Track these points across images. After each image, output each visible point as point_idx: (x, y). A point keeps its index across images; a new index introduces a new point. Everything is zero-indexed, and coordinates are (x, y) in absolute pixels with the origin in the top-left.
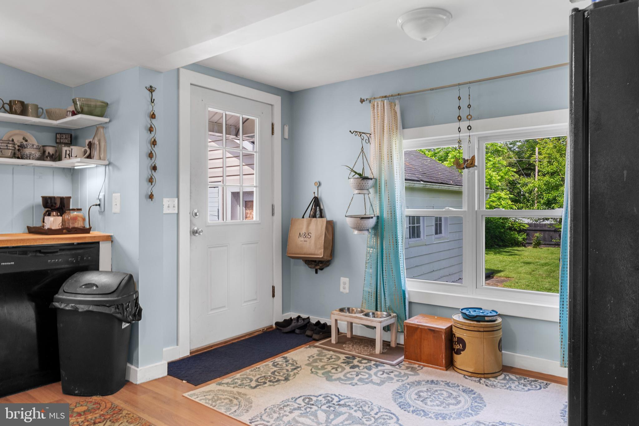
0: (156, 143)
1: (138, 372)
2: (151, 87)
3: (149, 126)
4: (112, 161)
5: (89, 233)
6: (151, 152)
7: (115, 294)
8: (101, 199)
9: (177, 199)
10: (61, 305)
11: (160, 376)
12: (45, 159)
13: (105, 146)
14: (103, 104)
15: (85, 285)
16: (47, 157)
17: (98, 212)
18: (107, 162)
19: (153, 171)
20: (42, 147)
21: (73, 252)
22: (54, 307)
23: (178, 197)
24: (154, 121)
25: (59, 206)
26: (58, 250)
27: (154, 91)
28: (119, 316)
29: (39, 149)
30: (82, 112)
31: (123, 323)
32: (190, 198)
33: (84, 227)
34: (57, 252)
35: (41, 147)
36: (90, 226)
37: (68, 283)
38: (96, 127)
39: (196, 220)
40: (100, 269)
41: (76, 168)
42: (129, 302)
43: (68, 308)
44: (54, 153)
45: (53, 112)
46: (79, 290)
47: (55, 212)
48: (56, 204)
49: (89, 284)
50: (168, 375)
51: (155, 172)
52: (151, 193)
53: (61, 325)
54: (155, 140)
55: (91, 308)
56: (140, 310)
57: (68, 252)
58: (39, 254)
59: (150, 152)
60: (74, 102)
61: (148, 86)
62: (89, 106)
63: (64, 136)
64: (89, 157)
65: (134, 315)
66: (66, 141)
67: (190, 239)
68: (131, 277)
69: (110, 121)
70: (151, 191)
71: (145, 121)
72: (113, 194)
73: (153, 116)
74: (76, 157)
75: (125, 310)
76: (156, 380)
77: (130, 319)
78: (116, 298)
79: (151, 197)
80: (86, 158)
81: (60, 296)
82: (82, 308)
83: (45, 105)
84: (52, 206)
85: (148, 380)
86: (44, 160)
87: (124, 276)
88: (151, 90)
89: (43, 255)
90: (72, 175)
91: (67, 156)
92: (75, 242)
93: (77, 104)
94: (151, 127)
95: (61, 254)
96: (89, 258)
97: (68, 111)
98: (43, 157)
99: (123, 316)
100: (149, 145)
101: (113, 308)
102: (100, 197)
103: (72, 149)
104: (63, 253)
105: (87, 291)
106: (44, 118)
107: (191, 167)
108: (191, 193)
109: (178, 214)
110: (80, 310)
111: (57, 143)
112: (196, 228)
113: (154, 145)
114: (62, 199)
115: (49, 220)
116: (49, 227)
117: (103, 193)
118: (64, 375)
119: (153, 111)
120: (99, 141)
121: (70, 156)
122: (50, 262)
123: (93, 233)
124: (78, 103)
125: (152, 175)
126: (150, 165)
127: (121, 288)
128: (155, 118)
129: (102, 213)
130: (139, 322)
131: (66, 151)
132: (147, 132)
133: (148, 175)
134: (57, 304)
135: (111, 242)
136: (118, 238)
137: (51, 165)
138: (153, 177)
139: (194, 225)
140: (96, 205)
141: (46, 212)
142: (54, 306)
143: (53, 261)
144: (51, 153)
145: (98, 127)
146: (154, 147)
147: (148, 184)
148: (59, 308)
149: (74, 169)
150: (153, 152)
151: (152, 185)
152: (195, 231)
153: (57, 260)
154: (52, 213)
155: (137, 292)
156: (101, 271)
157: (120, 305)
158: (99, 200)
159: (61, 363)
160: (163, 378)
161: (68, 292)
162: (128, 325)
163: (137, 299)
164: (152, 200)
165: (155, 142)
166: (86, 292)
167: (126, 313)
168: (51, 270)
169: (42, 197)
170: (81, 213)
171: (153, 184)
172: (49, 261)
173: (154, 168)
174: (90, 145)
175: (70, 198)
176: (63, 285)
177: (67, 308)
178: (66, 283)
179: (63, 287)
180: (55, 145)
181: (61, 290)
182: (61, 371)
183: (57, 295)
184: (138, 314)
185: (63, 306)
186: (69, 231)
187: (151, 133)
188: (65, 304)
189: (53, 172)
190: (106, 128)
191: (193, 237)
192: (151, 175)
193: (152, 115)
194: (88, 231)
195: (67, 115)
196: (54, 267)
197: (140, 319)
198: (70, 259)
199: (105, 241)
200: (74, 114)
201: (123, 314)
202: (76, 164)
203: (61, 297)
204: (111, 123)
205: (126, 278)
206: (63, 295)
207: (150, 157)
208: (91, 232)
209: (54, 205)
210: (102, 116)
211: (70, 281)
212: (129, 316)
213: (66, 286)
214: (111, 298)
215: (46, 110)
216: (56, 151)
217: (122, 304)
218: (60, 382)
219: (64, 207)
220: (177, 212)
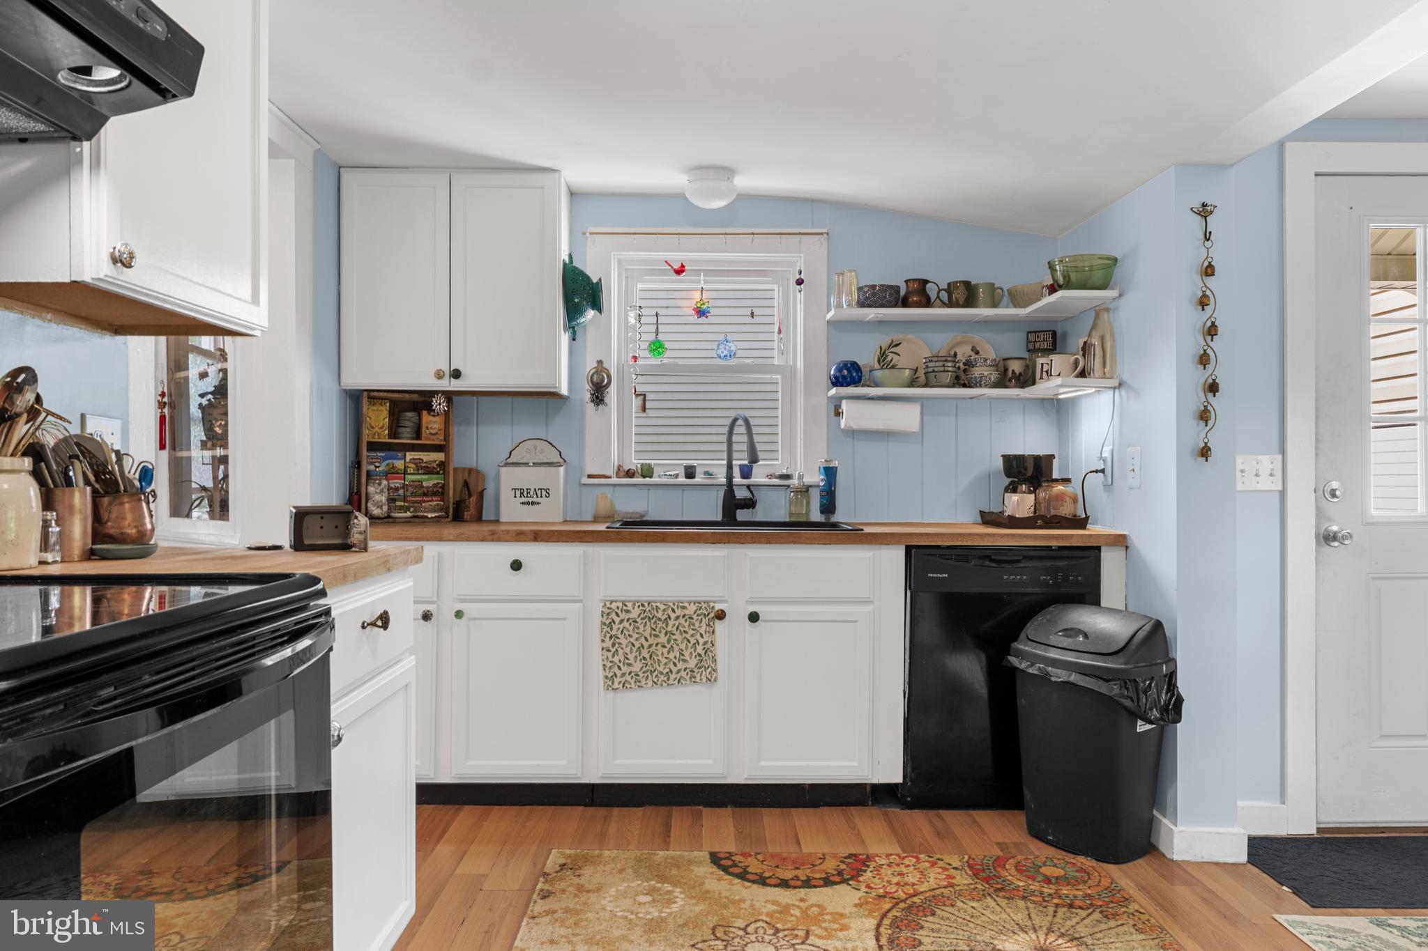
0: (1216, 331)
1: (1175, 835)
2: (1204, 205)
3: (1200, 294)
4: (1125, 378)
5: (1084, 528)
6: (1205, 351)
7: (1120, 658)
8: (1106, 457)
9: (1280, 457)
10: (1021, 664)
11: (1230, 860)
12: (1008, 384)
13: (1113, 347)
14: (1108, 262)
15: (1065, 630)
16: (1010, 380)
17: (1102, 486)
18: (1115, 382)
19: (1210, 395)
20: (1002, 362)
21: (1049, 564)
22: (1009, 665)
23: (1283, 451)
24: (1210, 281)
25: (1033, 473)
26: (1021, 558)
27: (1211, 212)
28: (1127, 703)
29: (997, 365)
30: (1068, 285)
31: (1140, 722)
32: (1317, 455)
33: (1075, 516)
34: (1019, 561)
35: (999, 361)
36: (1086, 514)
37: (1036, 623)
38: (1095, 310)
39: (1333, 507)
40: (1103, 604)
41: (1060, 397)
42: (1152, 679)
43: (1033, 670)
44: (1022, 371)
45: (1020, 293)
46: (1054, 640)
47: (1025, 484)
48: (1025, 469)
49: (1072, 629)
50: (1248, 862)
51: (1214, 396)
52: (1206, 443)
53: (1023, 701)
54: (1213, 324)
55: (1073, 678)
56: (1180, 701)
57: (1039, 564)
58: (987, 563)
59: (1202, 352)
60: (1051, 267)
61: (1197, 205)
62: (1077, 270)
63: (1042, 336)
64: (1082, 374)
65: (1165, 710)
66: (1045, 345)
67: (1317, 552)
68: (1158, 626)
69: (1120, 295)
70: (1206, 440)
71: (1192, 285)
72: (1129, 449)
73: (1209, 271)
74: (1059, 375)
75: (1141, 695)
76: (1217, 864)
77: (1155, 716)
78: (1123, 666)
79: (1205, 452)
80: (1077, 376)
81: (1020, 646)
82: (1059, 675)
83: (1005, 282)
84: (1020, 472)
85: (1200, 860)
86: (1006, 387)
87: (1143, 623)
88: (1204, 211)
89: (994, 565)
90: (1058, 411)
91: (1045, 374)
92: (1054, 544)
93: (1056, 271)
94: (1204, 296)
95: (1027, 565)
96: (1080, 578)
97: (1043, 287)
98: (1001, 383)
99: (1138, 705)
100: (1200, 338)
101: (1115, 685)
102: (1103, 456)
103: (1052, 360)
104: (1030, 564)
105: (1066, 642)
106: (1007, 307)
107: (1317, 376)
108: (1317, 441)
109: (1283, 494)
110: (1053, 679)
111: (1029, 351)
112: (1335, 528)
113: (1212, 336)
114: (1037, 459)
115: (1011, 500)
116: (1010, 514)
117: (1111, 447)
118: (1028, 799)
119: (1210, 260)
120: (1102, 339)
121: (1049, 374)
122: (1007, 579)
123: (1094, 529)
124: (1058, 267)
125: (1208, 403)
126: (1203, 380)
127: (1134, 647)
128: (1213, 274)
129: (1108, 487)
130: (1178, 725)
131: (1042, 364)
132: (1196, 309)
133: (1199, 404)
134: (1014, 660)
135: (1125, 548)
136: (1136, 540)
137: (1018, 395)
138: (1209, 407)
139: (1330, 520)
140: (1097, 471)
141: (1010, 484)
142: (1009, 661)
143: (1012, 577)
144: (1017, 372)
145: (1099, 312)
146: (1212, 340)
147: (1198, 425)
148: (1018, 668)
149: (1059, 400)
150: (1209, 351)
151: (1206, 425)
152: (1332, 535)
153: (1018, 577)
154: (1019, 487)
155: (1173, 661)
156: (1103, 607)
157: (1130, 681)
158: (1102, 462)
159: (1024, 774)
160: (1236, 865)
161: (1035, 640)
162: (1149, 727)
163: (1172, 675)
164: (1207, 461)
165: (1213, 329)
166: (1064, 645)
167: (1144, 700)
168: (1008, 594)
169: (1002, 456)
170: (1068, 487)
171: (1210, 423)
172: (1005, 577)
173: (1213, 388)
174: (1086, 348)
175: (1052, 457)
176: (1028, 625)
177: (1031, 671)
178: (1032, 623)
179: (1027, 630)
180: (1026, 355)
181: (1023, 636)
182: (1024, 788)
183: (1016, 643)
184: (1173, 710)
185: (1023, 666)
186: (1046, 523)
187: (1203, 310)
188: (1029, 663)
189: (1024, 407)
190: (1114, 310)
191: (1326, 549)
192: (1206, 404)
193: (1207, 267)
194: (1081, 523)
195: (1042, 296)
196: (1014, 590)
197: (1179, 721)
198: (1042, 578)
199: (1112, 546)
200: (1053, 289)
201: (1138, 702)
202: (1062, 390)
203: (1022, 647)
204: (1123, 299)
205: (1147, 628)
206: (1026, 645)
207: (1201, 363)
208: (1088, 526)
209: (1023, 471)
210: (1104, 286)
211: (1040, 619)
212: (1151, 709)
213: (1031, 629)
214: (1112, 663)
215: (1008, 290)
216: (1027, 366)
217: (1135, 680)
218: (1025, 812)
219: (1041, 475)
220: (1280, 488)
